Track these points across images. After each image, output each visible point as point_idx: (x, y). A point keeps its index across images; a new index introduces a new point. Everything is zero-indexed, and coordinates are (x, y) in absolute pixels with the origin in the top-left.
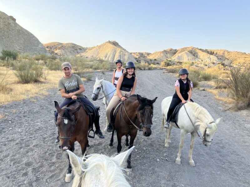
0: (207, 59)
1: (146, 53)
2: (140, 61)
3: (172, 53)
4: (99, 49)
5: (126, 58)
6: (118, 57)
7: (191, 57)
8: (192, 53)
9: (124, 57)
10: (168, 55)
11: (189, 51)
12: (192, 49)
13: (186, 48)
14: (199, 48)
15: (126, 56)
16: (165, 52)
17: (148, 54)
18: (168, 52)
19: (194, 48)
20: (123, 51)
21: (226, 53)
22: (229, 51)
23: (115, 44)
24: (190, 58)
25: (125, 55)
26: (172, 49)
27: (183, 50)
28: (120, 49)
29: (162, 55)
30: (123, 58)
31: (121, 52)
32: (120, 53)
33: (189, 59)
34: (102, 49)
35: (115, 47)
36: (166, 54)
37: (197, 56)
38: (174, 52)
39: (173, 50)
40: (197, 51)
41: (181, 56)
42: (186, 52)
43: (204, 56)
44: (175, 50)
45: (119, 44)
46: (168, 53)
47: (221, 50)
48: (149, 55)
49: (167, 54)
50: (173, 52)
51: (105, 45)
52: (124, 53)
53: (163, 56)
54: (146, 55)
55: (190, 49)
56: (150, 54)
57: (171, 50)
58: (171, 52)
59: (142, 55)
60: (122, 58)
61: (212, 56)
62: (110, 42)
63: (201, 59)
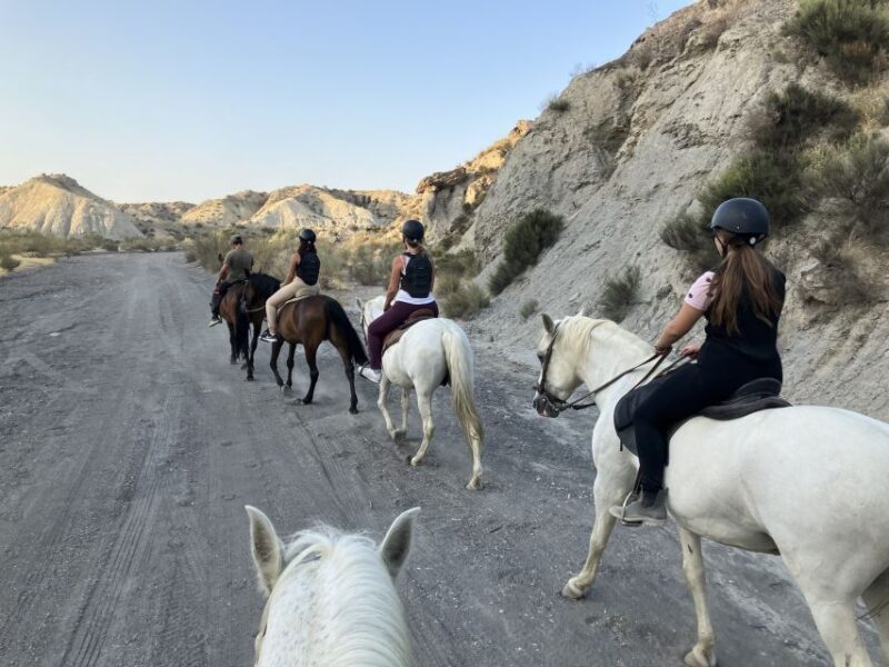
0: (346, 219)
1: (175, 204)
2: (152, 230)
3: (255, 204)
4: (13, 200)
5: (106, 225)
6: (80, 221)
7: (304, 213)
8: (307, 202)
9: (101, 223)
10: (243, 210)
11: (297, 198)
12: (308, 190)
13: (291, 189)
14: (331, 188)
15: (106, 219)
16: (232, 201)
17: (186, 207)
18: (242, 202)
19: (313, 187)
20: (96, 204)
21: (398, 199)
22: (405, 192)
23: (66, 183)
24: (302, 217)
25: (103, 216)
26: (251, 192)
27: (283, 194)
28: (84, 200)
29: (223, 209)
30: (98, 224)
31: (88, 207)
32: (86, 209)
33: (297, 220)
34: (23, 201)
35: (69, 194)
36: (235, 208)
37: (321, 211)
38: (259, 201)
39: (255, 193)
40: (323, 196)
41: (277, 213)
42: (289, 199)
43: (338, 210)
44: (262, 195)
45: (80, 183)
46: (240, 204)
47: (386, 193)
48: (187, 209)
49: (237, 206)
50: (257, 201)
51: (32, 187)
52: (100, 211)
53: (225, 215)
54: (177, 211)
55: (302, 191)
56: (192, 206)
57: (250, 194)
58: (249, 200)
59: (162, 211)
60: (94, 225)
61: (359, 210)
62: (46, 179)
63: (331, 218)
